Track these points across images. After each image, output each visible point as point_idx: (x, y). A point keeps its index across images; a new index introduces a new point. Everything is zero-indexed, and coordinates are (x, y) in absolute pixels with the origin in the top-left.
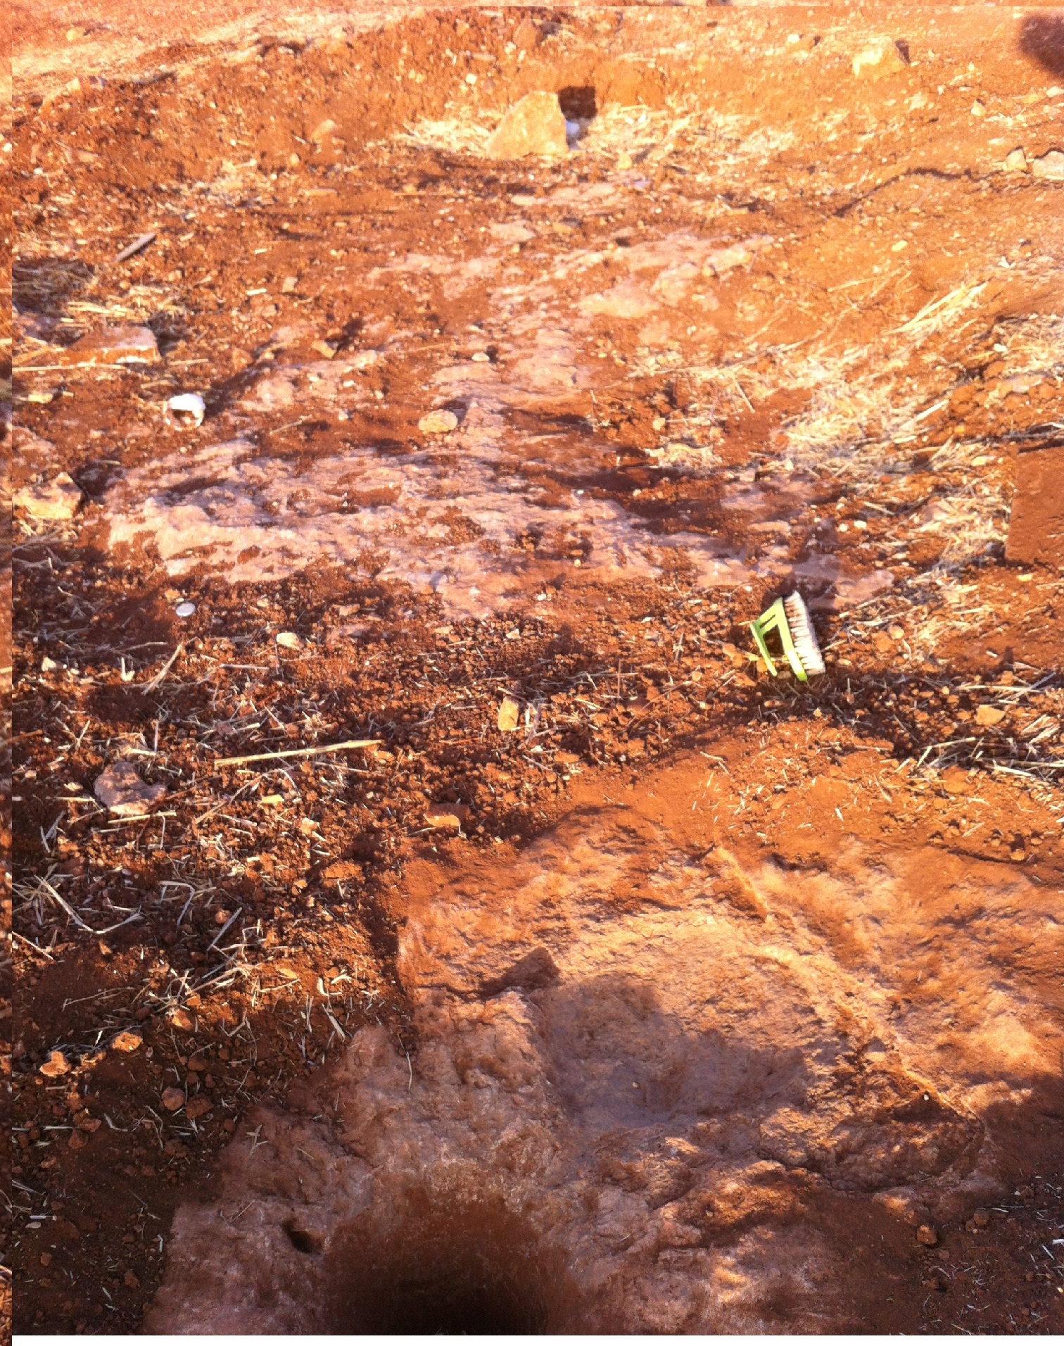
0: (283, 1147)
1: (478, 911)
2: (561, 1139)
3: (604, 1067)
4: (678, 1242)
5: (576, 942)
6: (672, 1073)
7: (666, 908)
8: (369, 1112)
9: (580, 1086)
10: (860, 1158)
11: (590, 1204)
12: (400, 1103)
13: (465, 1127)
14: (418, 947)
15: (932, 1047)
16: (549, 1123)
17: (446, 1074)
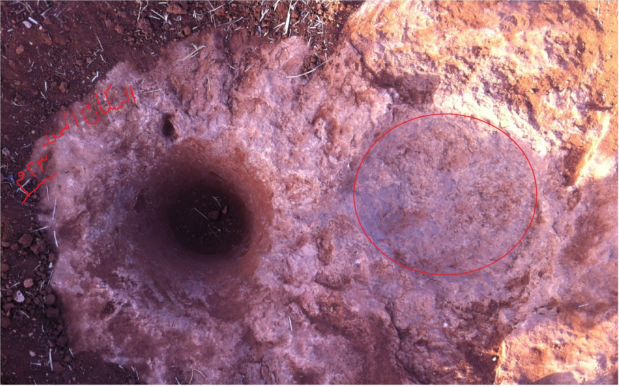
0: (202, 69)
1: (431, 21)
2: (322, 200)
3: (388, 178)
4: (305, 306)
5: (460, 93)
6: (415, 213)
7: (532, 120)
8: (255, 93)
9: (366, 178)
10: (426, 354)
11: (300, 242)
12: (273, 104)
13: (288, 149)
14: (373, 14)
15: (532, 345)
16: (324, 188)
17: (311, 108)
